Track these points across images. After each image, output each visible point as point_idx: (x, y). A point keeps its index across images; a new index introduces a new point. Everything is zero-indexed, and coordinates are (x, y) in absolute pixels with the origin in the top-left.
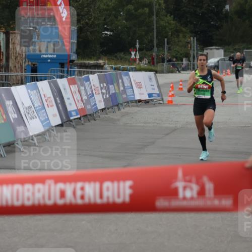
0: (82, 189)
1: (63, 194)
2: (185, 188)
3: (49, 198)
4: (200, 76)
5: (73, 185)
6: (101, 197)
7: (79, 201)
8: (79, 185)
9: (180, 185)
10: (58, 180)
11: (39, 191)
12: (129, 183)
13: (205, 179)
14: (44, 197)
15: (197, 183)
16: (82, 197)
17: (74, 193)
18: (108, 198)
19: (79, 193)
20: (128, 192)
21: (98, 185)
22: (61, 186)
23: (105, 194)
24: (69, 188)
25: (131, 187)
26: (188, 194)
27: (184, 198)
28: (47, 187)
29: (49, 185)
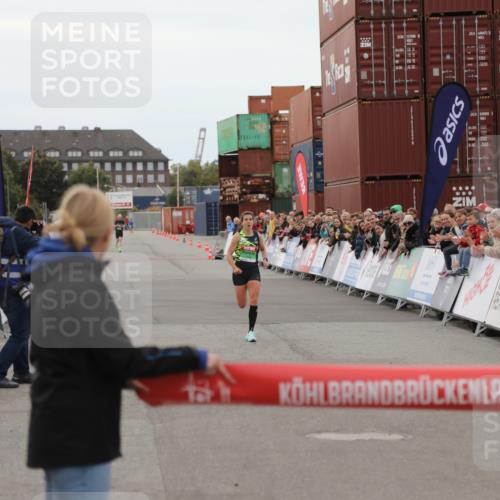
0: (465, 387)
1: (441, 393)
3: (425, 397)
5: (453, 383)
7: (462, 401)
8: (461, 382)
10: (435, 375)
11: (412, 388)
14: (418, 396)
16: (466, 397)
17: (456, 392)
19: (461, 392)
21: (484, 382)
22: (438, 383)
24: (449, 387)
28: (421, 384)
29: (425, 382)
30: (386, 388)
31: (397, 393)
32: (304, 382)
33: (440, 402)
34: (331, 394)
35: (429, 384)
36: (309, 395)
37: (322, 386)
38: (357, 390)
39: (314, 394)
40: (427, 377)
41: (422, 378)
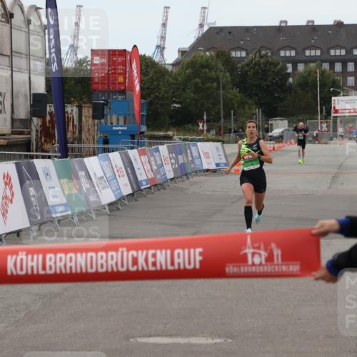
0: (154, 256)
1: (135, 261)
2: (253, 254)
3: (122, 265)
4: (246, 144)
5: (145, 253)
6: (172, 263)
7: (151, 268)
8: (151, 252)
9: (249, 251)
10: (130, 247)
11: (112, 258)
12: (199, 250)
13: (273, 245)
14: (117, 264)
15: (266, 250)
16: (154, 264)
17: (146, 260)
18: (179, 264)
19: (151, 260)
20: (199, 258)
21: (169, 252)
22: (134, 253)
23: (176, 261)
24: (141, 257)
25: (201, 254)
26: (257, 260)
27: (253, 264)
28: (120, 254)
29: (122, 253)
30: (92, 257)
31: (100, 262)
32: (27, 255)
33: (135, 269)
34: (48, 263)
35: (125, 254)
36: (30, 264)
37: (41, 256)
38: (68, 260)
39: (34, 264)
40: (125, 249)
41: (121, 249)
